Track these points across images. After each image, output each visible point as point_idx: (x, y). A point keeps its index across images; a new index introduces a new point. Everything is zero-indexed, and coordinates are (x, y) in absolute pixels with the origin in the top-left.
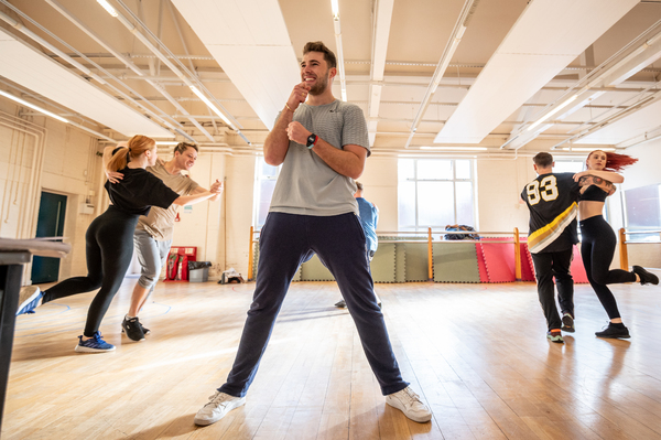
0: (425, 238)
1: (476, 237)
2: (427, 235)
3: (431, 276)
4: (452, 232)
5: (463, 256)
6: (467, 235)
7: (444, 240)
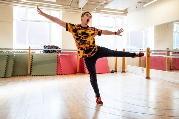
0: (26, 52)
1: (60, 52)
2: (28, 51)
3: (29, 73)
4: (47, 49)
5: (50, 62)
6: (54, 51)
7: (42, 53)
